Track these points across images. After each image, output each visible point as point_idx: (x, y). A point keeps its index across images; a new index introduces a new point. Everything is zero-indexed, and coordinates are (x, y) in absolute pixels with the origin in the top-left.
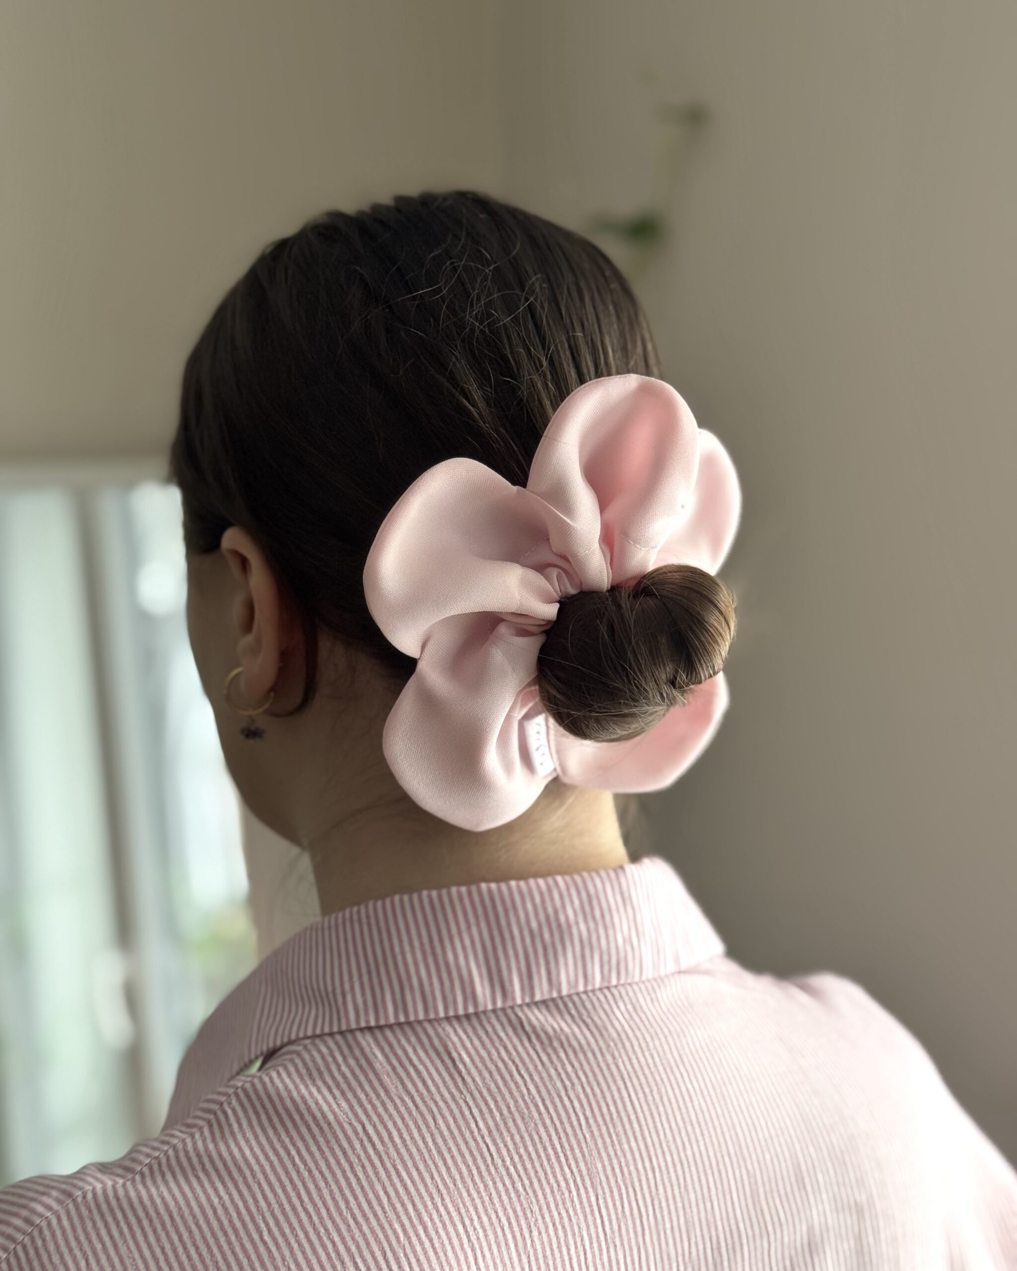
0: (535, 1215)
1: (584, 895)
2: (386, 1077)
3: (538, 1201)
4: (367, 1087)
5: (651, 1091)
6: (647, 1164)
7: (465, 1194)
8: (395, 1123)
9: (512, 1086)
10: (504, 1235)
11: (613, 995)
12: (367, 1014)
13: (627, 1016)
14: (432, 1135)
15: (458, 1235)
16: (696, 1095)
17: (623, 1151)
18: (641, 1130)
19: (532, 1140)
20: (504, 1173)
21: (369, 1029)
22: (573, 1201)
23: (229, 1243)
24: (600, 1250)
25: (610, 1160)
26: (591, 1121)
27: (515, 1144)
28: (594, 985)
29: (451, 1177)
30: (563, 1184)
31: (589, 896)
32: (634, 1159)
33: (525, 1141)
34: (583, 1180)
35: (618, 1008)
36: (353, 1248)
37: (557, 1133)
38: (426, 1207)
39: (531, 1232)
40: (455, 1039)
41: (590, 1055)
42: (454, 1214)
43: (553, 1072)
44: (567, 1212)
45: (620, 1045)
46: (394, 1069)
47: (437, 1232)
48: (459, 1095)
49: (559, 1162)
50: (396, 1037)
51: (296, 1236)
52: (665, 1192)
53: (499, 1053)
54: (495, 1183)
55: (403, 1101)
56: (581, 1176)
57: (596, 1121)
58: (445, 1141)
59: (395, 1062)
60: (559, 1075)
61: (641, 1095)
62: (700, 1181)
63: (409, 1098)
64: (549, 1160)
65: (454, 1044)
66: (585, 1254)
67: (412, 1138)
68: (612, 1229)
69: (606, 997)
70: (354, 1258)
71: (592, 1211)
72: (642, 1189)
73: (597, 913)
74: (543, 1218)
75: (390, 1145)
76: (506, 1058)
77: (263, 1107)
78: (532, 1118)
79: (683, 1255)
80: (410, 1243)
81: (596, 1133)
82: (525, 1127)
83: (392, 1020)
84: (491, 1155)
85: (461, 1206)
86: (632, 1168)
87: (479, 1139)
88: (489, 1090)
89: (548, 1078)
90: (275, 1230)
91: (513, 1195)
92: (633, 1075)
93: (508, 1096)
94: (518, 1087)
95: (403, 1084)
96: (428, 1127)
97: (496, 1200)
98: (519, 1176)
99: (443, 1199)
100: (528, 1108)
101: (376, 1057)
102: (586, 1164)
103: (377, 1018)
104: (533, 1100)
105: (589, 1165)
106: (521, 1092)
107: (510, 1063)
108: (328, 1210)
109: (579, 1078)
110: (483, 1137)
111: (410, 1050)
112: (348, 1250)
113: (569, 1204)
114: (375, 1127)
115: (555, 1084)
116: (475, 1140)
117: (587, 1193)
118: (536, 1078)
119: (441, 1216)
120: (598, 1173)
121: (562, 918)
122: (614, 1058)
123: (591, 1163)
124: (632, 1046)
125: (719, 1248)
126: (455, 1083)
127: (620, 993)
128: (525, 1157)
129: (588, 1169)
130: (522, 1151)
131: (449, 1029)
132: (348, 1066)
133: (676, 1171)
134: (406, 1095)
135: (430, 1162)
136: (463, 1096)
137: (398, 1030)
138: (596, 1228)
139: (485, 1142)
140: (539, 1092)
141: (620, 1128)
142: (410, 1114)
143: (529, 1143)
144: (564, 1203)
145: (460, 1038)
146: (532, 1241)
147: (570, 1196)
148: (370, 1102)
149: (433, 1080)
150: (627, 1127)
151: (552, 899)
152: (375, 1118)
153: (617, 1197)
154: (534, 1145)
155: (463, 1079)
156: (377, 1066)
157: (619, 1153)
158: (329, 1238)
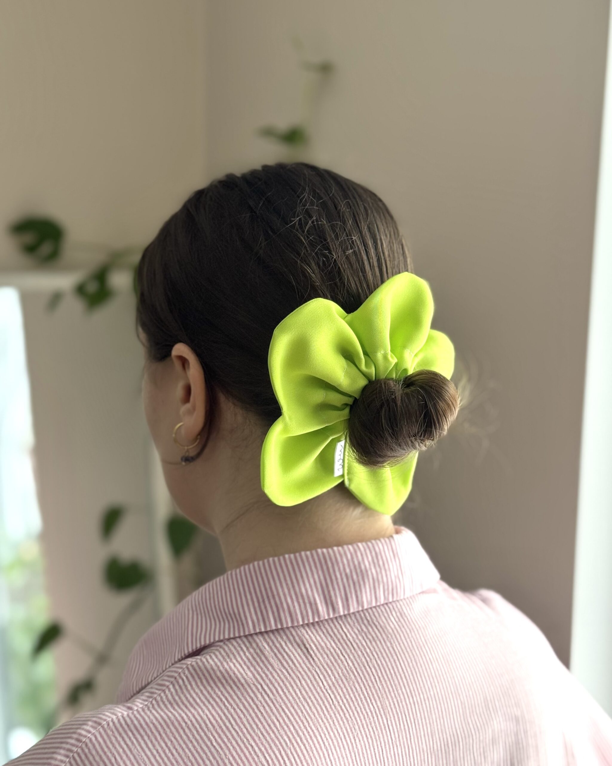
0: (357, 731)
1: (374, 553)
2: (271, 659)
3: (358, 723)
4: (261, 664)
5: (411, 661)
6: (411, 700)
7: (320, 721)
8: (279, 684)
9: (339, 662)
10: (342, 742)
11: (389, 608)
12: (259, 625)
13: (397, 620)
14: (300, 690)
15: (318, 742)
16: (434, 661)
17: (398, 694)
18: (407, 682)
19: (352, 690)
20: (339, 709)
21: (261, 633)
22: (375, 723)
23: (194, 747)
24: (390, 749)
25: (392, 699)
26: (382, 679)
27: (344, 693)
28: (380, 602)
29: (312, 711)
30: (370, 714)
31: (376, 554)
32: (405, 698)
33: (349, 691)
34: (380, 711)
35: (392, 615)
36: (263, 749)
37: (365, 686)
38: (300, 727)
39: (355, 740)
40: (307, 637)
41: (378, 642)
42: (316, 731)
43: (360, 653)
44: (373, 728)
45: (394, 636)
46: (275, 655)
47: (307, 741)
48: (312, 668)
49: (367, 702)
50: (275, 637)
51: (231, 743)
52: (421, 715)
53: (331, 644)
54: (335, 714)
55: (282, 672)
56: (379, 709)
57: (384, 679)
58: (307, 693)
59: (275, 650)
60: (363, 654)
61: (406, 663)
62: (438, 708)
63: (285, 670)
64: (362, 701)
65: (307, 640)
66: (382, 751)
67: (289, 692)
68: (395, 737)
69: (385, 609)
70: (264, 754)
71: (385, 727)
72: (409, 714)
73: (381, 563)
74: (361, 732)
75: (277, 695)
76: (335, 647)
77: (204, 675)
78: (351, 679)
79: (430, 749)
80: (293, 746)
81: (385, 685)
82: (348, 683)
83: (274, 627)
84: (332, 700)
85: (319, 727)
86: (404, 703)
87: (324, 691)
88: (327, 664)
89: (358, 656)
90: (219, 740)
91: (345, 721)
92: (401, 652)
93: (337, 667)
94: (342, 662)
95: (281, 663)
96: (297, 686)
97: (336, 724)
98: (347, 710)
99: (309, 724)
100: (349, 674)
101: (265, 648)
103: (265, 627)
104: (351, 668)
105: (382, 703)
106: (344, 665)
107: (337, 649)
108: (247, 729)
109: (373, 656)
110: (327, 690)
111: (283, 644)
112: (260, 750)
113: (373, 724)
114: (268, 686)
115: (362, 659)
116: (323, 692)
117: (382, 718)
118: (352, 657)
119: (308, 732)
120: (387, 706)
121: (363, 567)
122: (391, 644)
124: (400, 636)
125: (448, 744)
126: (309, 661)
127: (393, 606)
128: (349, 700)
129: (382, 705)
130: (347, 697)
131: (303, 631)
132: (250, 653)
133: (425, 704)
134: (283, 669)
135: (300, 704)
136: (314, 668)
137: (276, 634)
138: (387, 737)
139: (328, 693)
140: (353, 664)
141: (396, 682)
142: (287, 679)
144: (371, 724)
145: (310, 636)
146: (356, 745)
147: (373, 720)
148: (264, 673)
149: (297, 660)
150: (400, 681)
151: (357, 557)
152: (268, 681)
153: (397, 719)
154: (354, 693)
155: (313, 659)
156: (266, 653)
157: (397, 695)
158: (249, 744)
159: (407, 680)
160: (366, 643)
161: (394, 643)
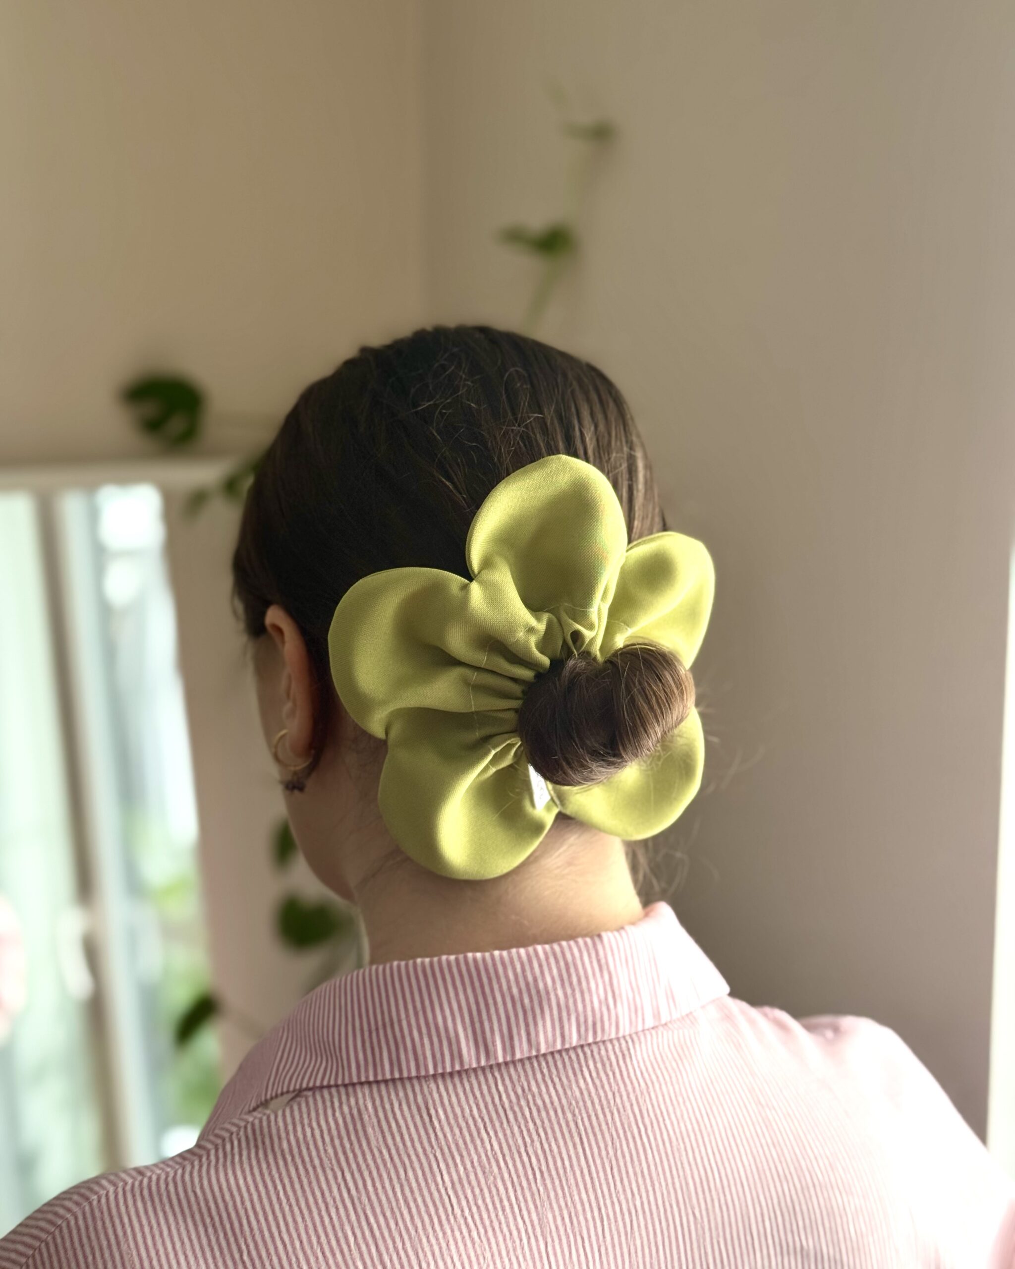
19: (490, 1192)
20: (462, 1222)
64: (504, 1210)
84: (452, 1206)
102: (538, 1215)
105: (541, 1215)
120: (548, 1222)
123: (543, 1213)
128: (483, 1208)
129: (539, 1220)
130: (480, 1202)
143: (487, 1195)
159: (592, 1178)
160: (531, 1113)
161: (581, 1114)
